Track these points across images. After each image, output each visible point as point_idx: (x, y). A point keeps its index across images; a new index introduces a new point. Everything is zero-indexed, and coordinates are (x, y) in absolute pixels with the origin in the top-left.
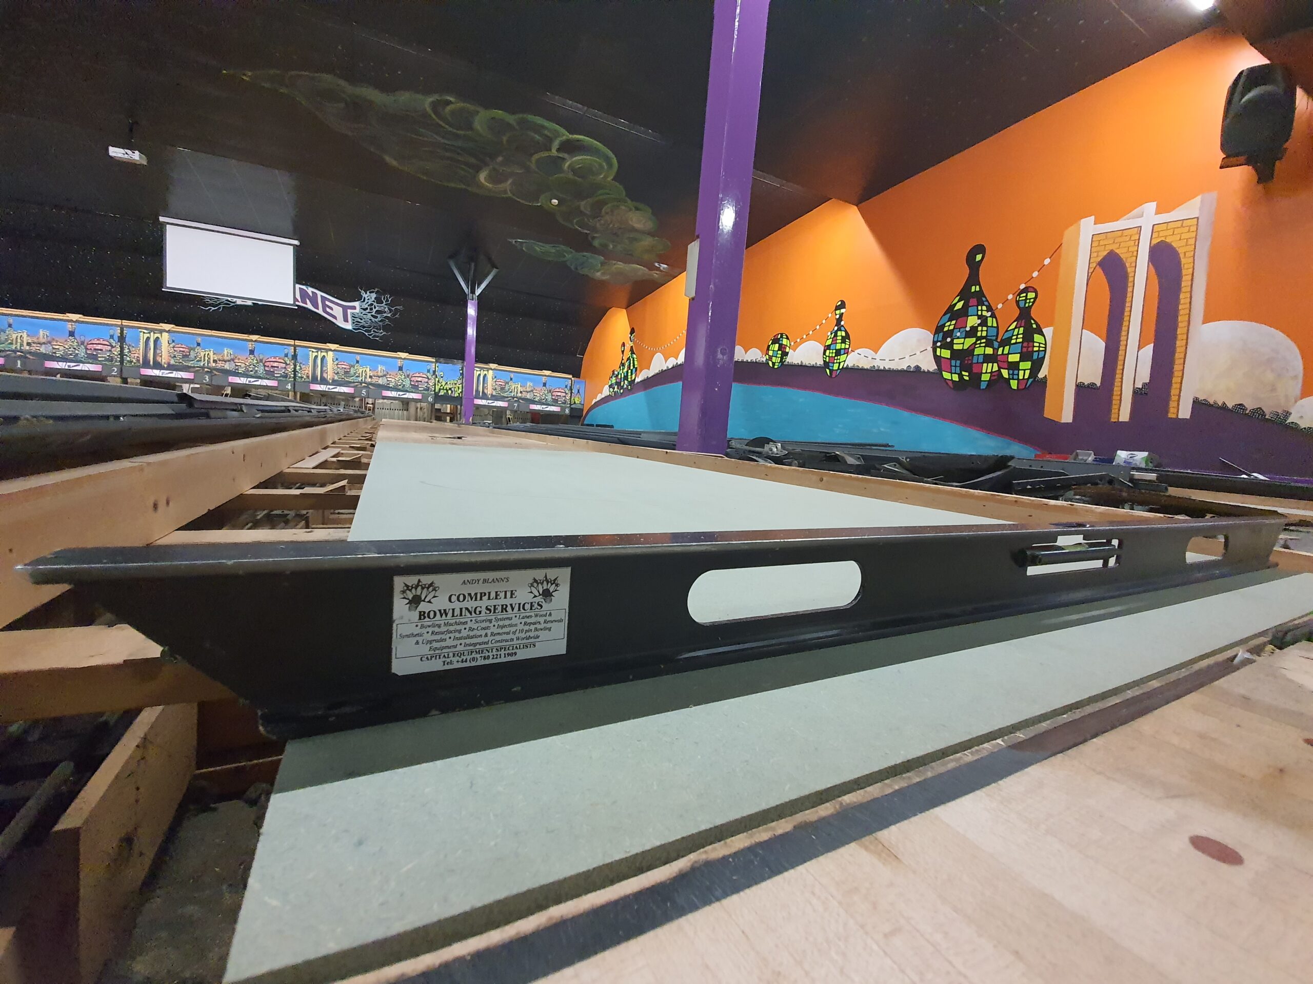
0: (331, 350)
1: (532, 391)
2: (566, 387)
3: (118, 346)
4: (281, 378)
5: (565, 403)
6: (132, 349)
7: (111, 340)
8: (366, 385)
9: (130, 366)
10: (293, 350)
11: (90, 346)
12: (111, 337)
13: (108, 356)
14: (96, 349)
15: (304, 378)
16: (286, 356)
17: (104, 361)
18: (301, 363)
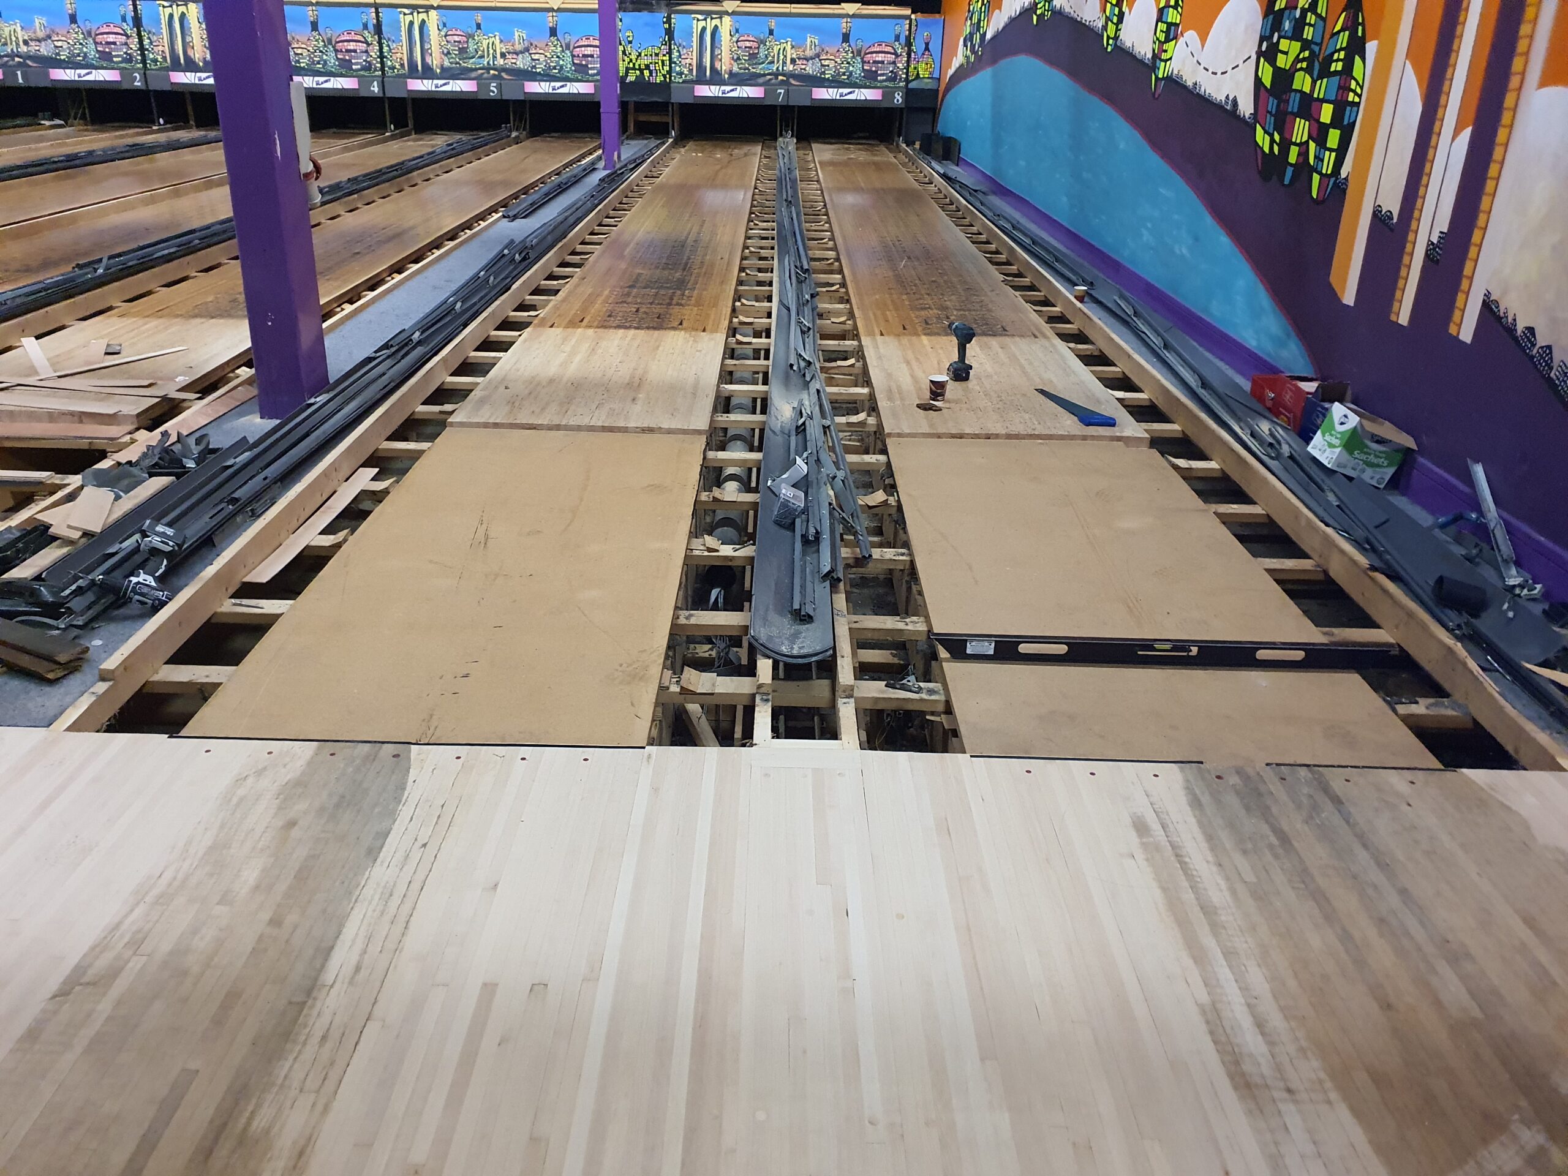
0: (432, 7)
1: (818, 56)
2: (897, 38)
3: (134, 35)
4: (362, 73)
5: (893, 78)
6: (154, 38)
7: (124, 24)
8: (496, 73)
9: (156, 70)
10: (374, 14)
11: (99, 38)
12: (124, 19)
13: (125, 53)
14: (108, 43)
15: (397, 67)
16: (365, 27)
17: (121, 62)
18: (389, 39)
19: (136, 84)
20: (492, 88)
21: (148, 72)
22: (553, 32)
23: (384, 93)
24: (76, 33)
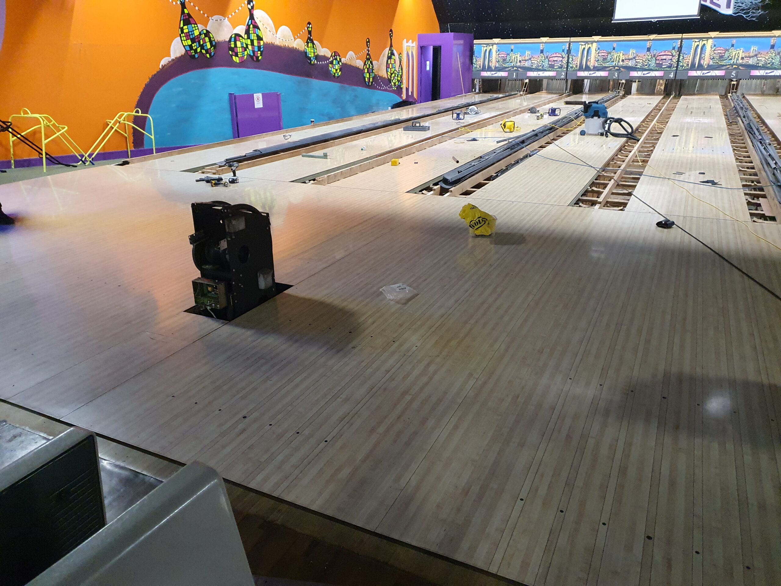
0: (711, 38)
3: (566, 57)
4: (667, 69)
6: (574, 58)
7: (563, 53)
8: (737, 67)
9: (572, 71)
10: (680, 43)
11: (551, 59)
12: (563, 51)
13: (560, 65)
14: (554, 61)
15: (685, 66)
16: (674, 48)
17: (558, 68)
18: (684, 53)
19: (562, 77)
20: (733, 74)
21: (568, 72)
22: (773, 47)
23: (675, 78)
24: (542, 57)
